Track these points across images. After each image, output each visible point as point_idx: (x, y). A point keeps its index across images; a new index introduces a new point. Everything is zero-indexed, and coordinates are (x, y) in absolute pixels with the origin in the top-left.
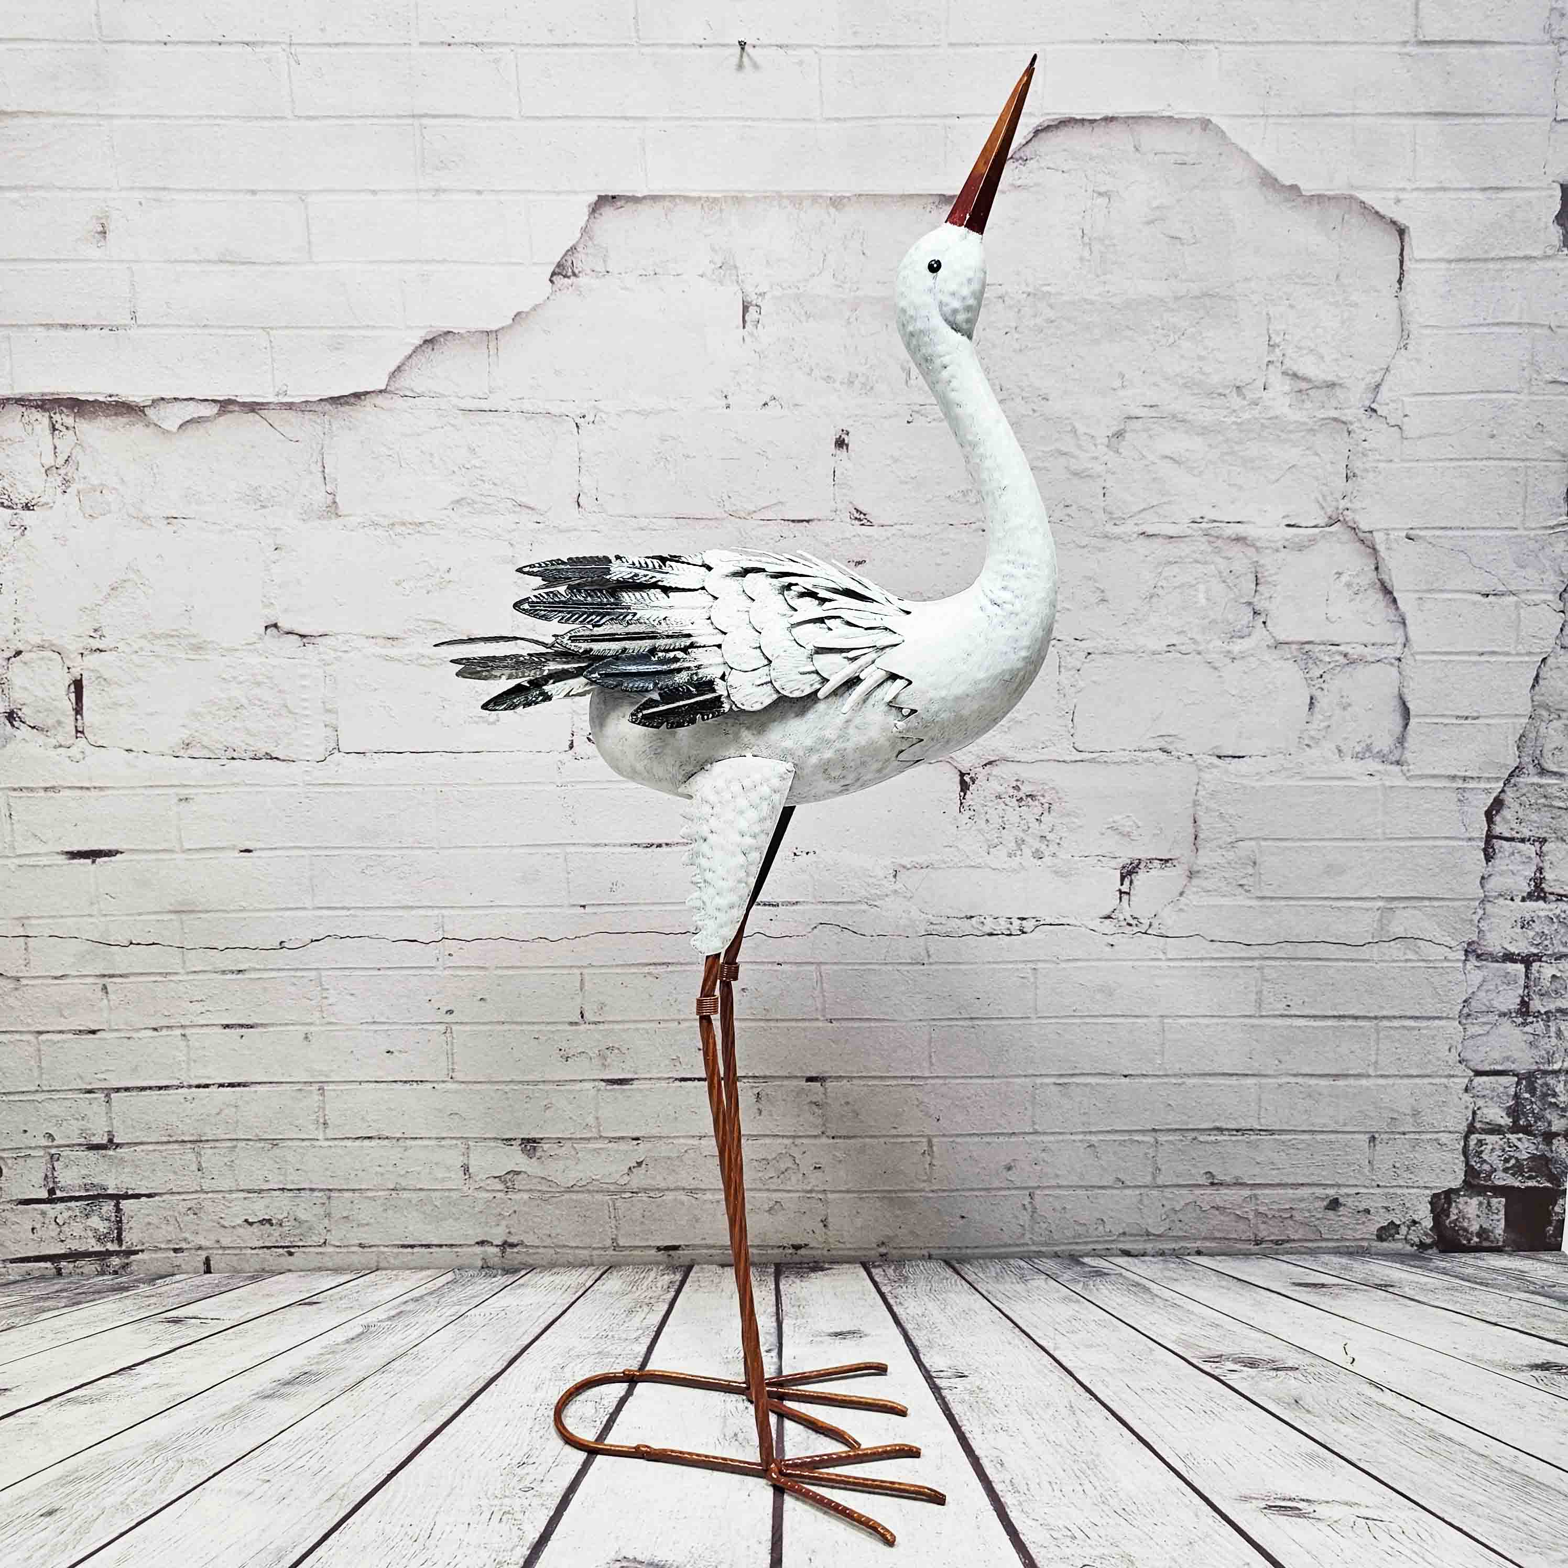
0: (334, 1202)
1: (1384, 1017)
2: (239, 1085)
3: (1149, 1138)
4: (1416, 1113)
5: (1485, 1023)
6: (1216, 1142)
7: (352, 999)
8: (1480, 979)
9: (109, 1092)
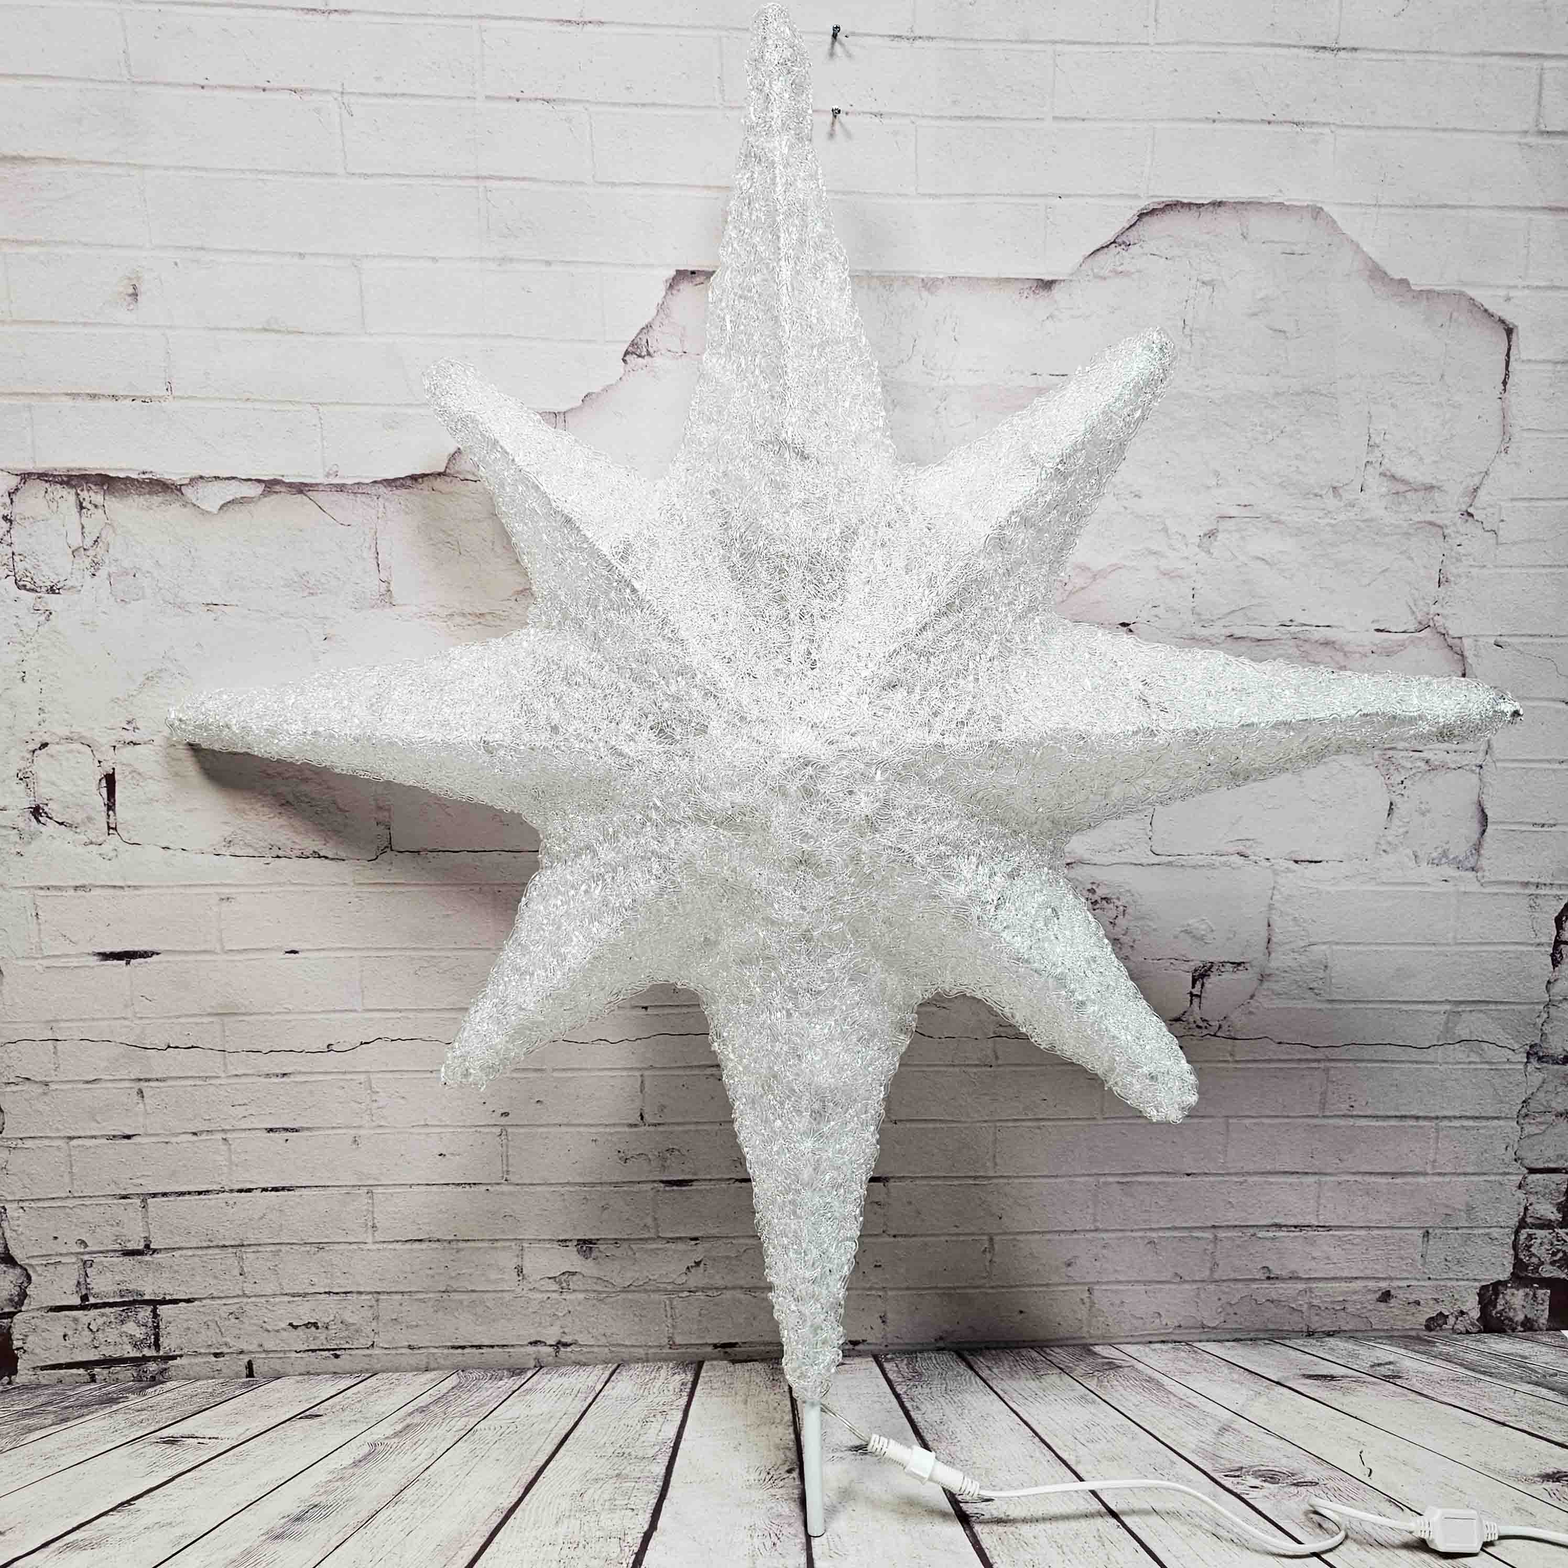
0: (382, 1305)
1: (1445, 1117)
2: (283, 1189)
3: (1208, 1235)
4: (1470, 1209)
5: (1541, 1123)
6: (1274, 1239)
7: (402, 1101)
8: (1541, 1080)
9: (146, 1197)
